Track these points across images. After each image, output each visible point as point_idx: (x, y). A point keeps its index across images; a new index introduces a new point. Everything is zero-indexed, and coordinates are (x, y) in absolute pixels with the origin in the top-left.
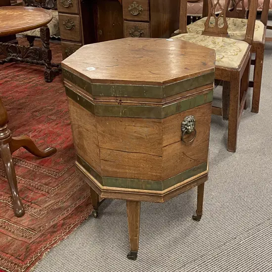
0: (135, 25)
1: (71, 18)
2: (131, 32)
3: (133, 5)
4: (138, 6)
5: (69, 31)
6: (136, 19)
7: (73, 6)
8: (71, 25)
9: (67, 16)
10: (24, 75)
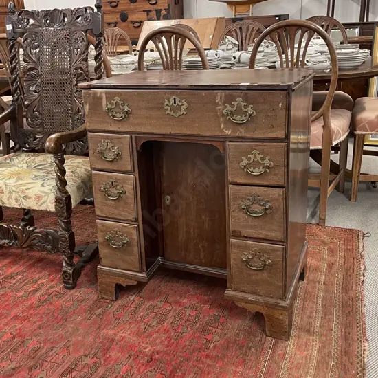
0: (253, 192)
1: (117, 180)
2: (243, 207)
3: (252, 157)
4: (263, 159)
5: (113, 203)
6: (257, 182)
7: (121, 159)
8: (116, 192)
9: (108, 176)
10: (23, 273)
